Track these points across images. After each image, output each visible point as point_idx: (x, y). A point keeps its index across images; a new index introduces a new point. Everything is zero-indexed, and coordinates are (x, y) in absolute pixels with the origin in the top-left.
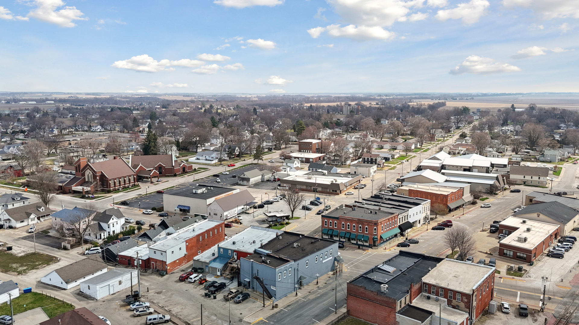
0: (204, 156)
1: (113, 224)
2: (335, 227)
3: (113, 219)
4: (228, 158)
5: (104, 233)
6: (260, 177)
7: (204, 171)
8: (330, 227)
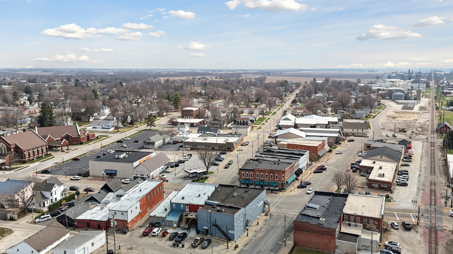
0: (100, 125)
1: (55, 192)
2: (251, 178)
3: (55, 188)
4: (122, 126)
5: (47, 201)
6: (162, 140)
7: (106, 138)
8: (247, 177)
